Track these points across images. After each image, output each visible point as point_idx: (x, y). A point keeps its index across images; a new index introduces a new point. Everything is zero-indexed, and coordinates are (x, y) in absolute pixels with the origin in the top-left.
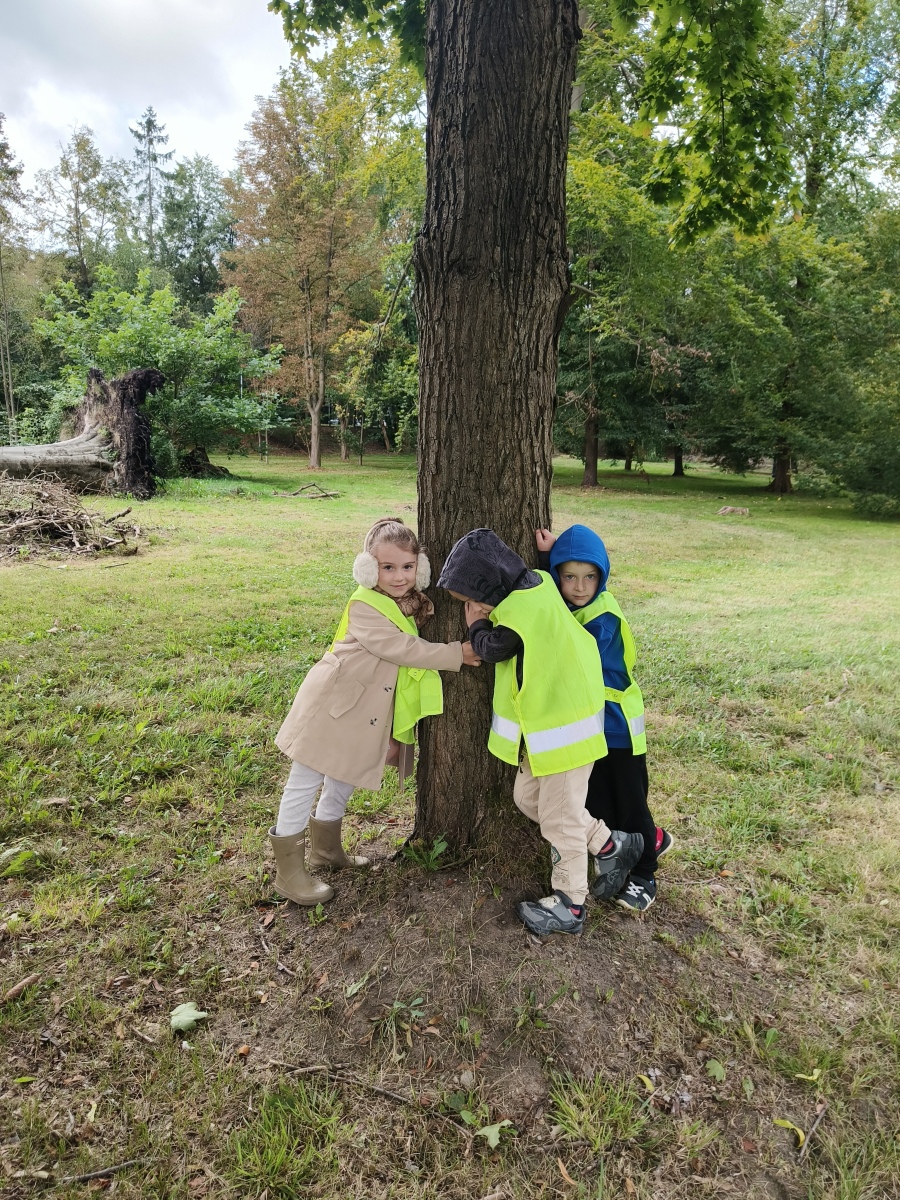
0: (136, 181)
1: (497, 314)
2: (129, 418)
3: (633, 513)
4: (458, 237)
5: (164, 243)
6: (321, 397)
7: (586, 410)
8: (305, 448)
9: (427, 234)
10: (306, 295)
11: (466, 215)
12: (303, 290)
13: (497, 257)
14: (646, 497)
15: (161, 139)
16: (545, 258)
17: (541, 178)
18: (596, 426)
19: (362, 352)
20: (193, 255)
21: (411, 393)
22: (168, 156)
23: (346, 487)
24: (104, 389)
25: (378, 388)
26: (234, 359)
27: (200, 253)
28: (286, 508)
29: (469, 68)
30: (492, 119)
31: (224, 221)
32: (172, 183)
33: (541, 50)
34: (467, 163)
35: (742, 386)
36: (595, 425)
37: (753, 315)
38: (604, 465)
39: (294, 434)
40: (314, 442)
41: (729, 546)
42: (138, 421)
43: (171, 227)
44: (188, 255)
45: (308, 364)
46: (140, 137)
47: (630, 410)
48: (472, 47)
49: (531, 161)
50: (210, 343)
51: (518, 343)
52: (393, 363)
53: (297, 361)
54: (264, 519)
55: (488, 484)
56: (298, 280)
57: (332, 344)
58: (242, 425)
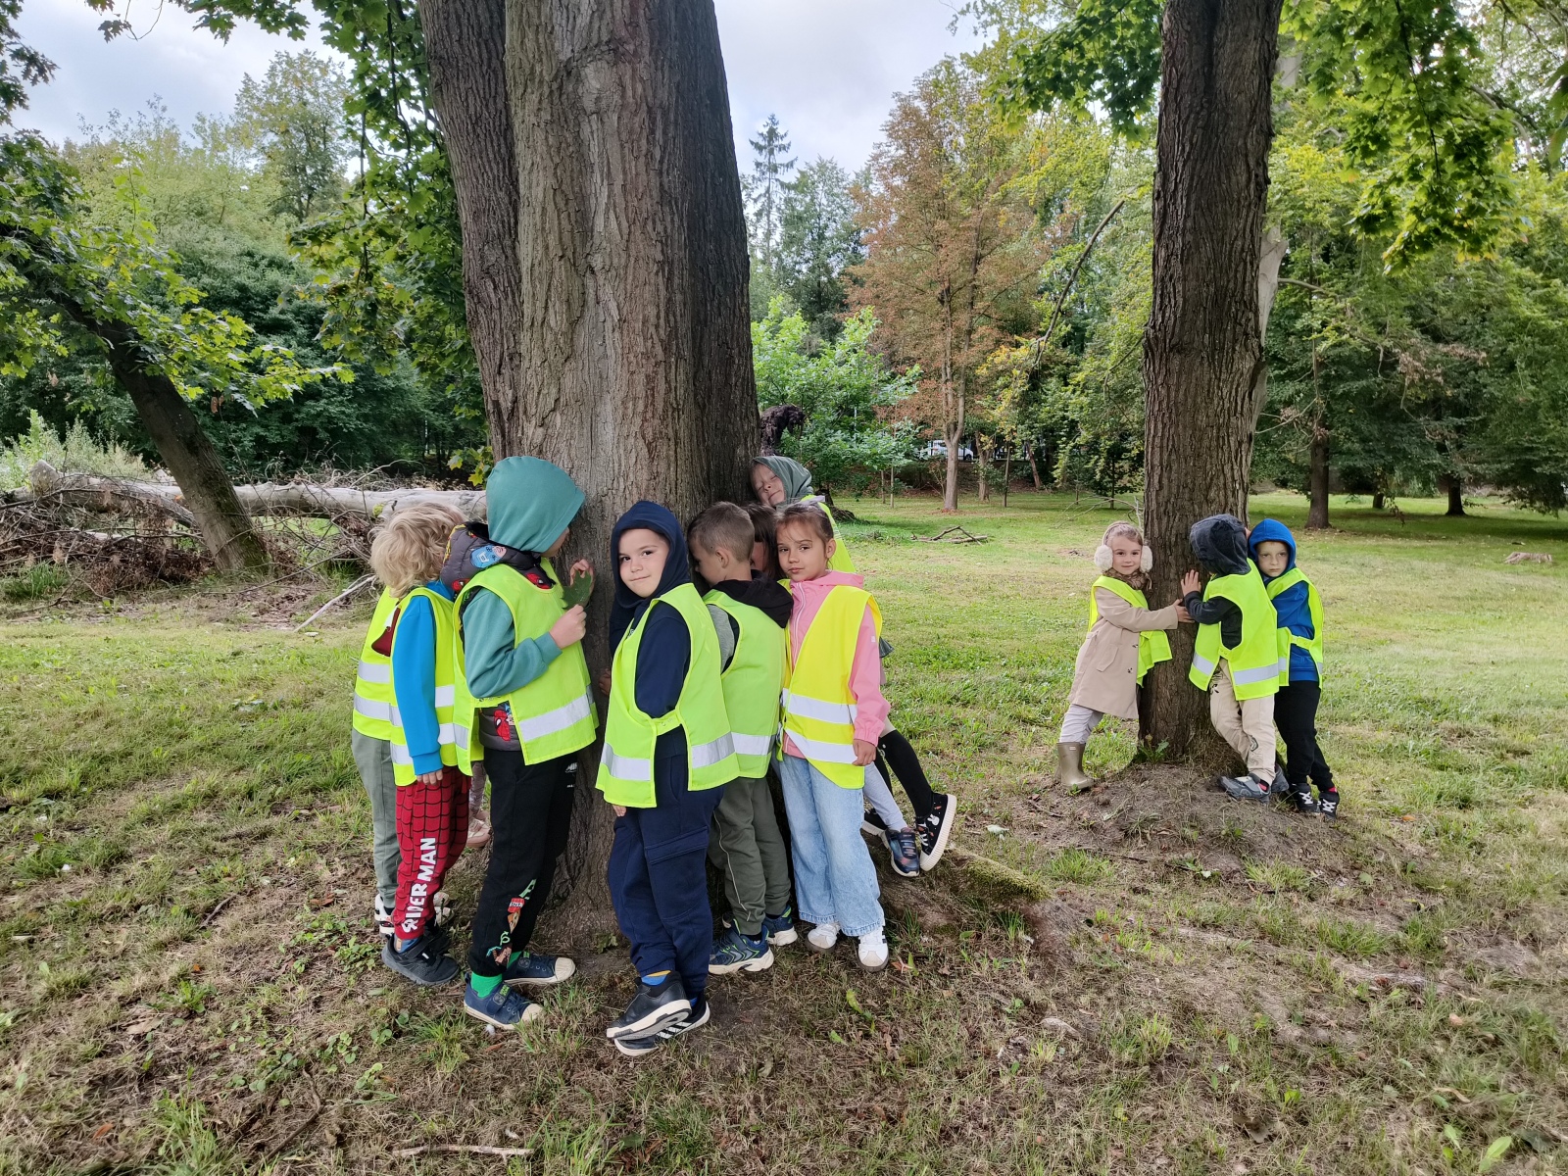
0: (755, 195)
1: (1206, 379)
3: (1377, 561)
4: (1177, 330)
5: (781, 260)
6: (960, 427)
7: (1310, 432)
8: (938, 488)
10: (947, 309)
11: (1183, 315)
12: (942, 302)
13: (1206, 342)
14: (1400, 542)
15: (783, 148)
16: (1242, 338)
17: (1239, 285)
18: (1326, 451)
19: (1016, 372)
20: (812, 270)
21: (1075, 417)
22: (790, 165)
23: (993, 531)
25: (1034, 413)
26: (866, 388)
27: (819, 266)
29: (1186, 217)
30: (1203, 250)
31: (847, 228)
32: (792, 194)
33: (1239, 201)
34: (1185, 280)
35: (1534, 394)
36: (1325, 449)
37: (1544, 303)
38: (1337, 502)
39: (927, 470)
40: (950, 479)
43: (789, 241)
44: (805, 271)
45: (946, 389)
46: (760, 148)
47: (1374, 429)
48: (1188, 204)
49: (1232, 274)
50: (843, 371)
51: (1222, 398)
53: (933, 386)
54: (912, 563)
55: (1199, 496)
56: (937, 292)
57: (976, 365)
58: (875, 462)
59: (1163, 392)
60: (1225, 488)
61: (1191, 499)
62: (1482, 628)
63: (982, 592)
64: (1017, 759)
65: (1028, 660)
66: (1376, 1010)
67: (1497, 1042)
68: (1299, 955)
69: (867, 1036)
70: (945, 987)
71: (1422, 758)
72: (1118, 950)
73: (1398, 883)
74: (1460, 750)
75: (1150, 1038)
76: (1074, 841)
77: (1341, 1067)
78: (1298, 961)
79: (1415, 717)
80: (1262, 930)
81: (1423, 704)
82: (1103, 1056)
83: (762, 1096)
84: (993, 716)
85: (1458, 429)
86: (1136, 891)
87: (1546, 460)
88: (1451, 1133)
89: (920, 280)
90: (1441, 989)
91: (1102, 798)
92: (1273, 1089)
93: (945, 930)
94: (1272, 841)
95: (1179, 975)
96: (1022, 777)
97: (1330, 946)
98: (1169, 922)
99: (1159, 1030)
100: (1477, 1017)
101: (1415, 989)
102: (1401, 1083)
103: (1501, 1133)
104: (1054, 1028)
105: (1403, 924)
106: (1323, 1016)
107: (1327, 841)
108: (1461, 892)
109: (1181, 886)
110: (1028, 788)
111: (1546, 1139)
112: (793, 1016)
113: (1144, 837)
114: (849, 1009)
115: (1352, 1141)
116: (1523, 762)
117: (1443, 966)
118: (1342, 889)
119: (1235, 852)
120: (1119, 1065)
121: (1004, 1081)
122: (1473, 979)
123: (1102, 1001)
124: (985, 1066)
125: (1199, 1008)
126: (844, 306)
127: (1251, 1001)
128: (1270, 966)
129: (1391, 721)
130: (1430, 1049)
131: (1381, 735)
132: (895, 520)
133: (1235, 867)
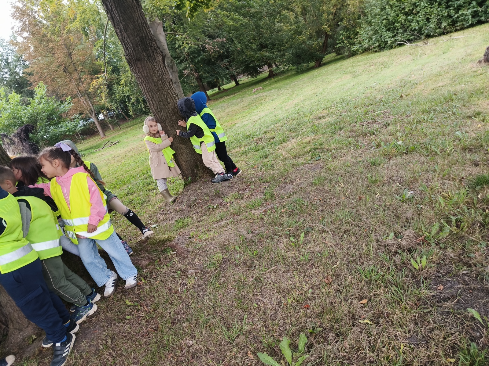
1: (150, 66)
2: (27, 146)
3: (225, 104)
4: (134, 54)
6: (93, 110)
7: (194, 75)
8: (96, 132)
9: (127, 55)
10: (68, 74)
11: (134, 49)
12: (66, 72)
13: (145, 55)
14: (228, 97)
16: (155, 51)
17: (146, 34)
18: (200, 79)
19: (102, 87)
20: (10, 75)
21: (128, 94)
23: (120, 138)
24: (11, 139)
25: (114, 97)
26: (53, 109)
27: (13, 73)
28: (103, 153)
29: (119, 17)
30: (130, 26)
31: (16, 57)
33: (133, 7)
34: (129, 37)
35: (241, 46)
37: (233, 20)
38: (210, 92)
39: (90, 128)
40: (99, 128)
41: (256, 101)
42: (31, 146)
44: (8, 76)
45: (82, 100)
47: (209, 68)
48: (118, 12)
49: (142, 32)
50: (41, 106)
51: (158, 71)
52: (115, 86)
53: (77, 100)
54: (98, 159)
55: (165, 103)
56: (62, 69)
57: (88, 88)
58: (70, 132)
59: (140, 75)
60: (172, 98)
61: (164, 105)
62: (254, 111)
63: (124, 158)
64: (153, 202)
65: (145, 172)
66: (266, 219)
67: (293, 211)
68: (244, 215)
69: (138, 310)
70: (156, 281)
71: (253, 150)
72: (200, 241)
73: (259, 184)
74: (260, 144)
75: (217, 260)
76: (177, 217)
77: (264, 238)
78: (244, 217)
79: (248, 141)
80: (233, 214)
81: (249, 136)
82: (207, 273)
83: (111, 351)
84: (141, 193)
85: (228, 62)
86: (199, 222)
87: (250, 63)
88: (292, 239)
89: (53, 66)
90: (277, 205)
91: (180, 201)
92: (251, 254)
93: (149, 264)
94: (227, 189)
95: (218, 238)
96: (156, 207)
97: (250, 209)
98: (211, 225)
99: (218, 256)
100: (287, 207)
101: (272, 208)
102: (278, 233)
103: (302, 232)
104: (192, 273)
105: (264, 193)
106: (255, 228)
107: (240, 182)
108: (273, 179)
109: (210, 213)
110: (159, 209)
111: (310, 228)
112: (111, 320)
113: (195, 206)
114: (129, 306)
115: (273, 255)
116: (274, 140)
117: (276, 199)
118: (248, 193)
119: (220, 197)
120: (212, 272)
121: (183, 297)
122: (283, 198)
123: (201, 257)
124: (177, 296)
125: (226, 244)
126: (31, 84)
127: (238, 234)
128: (239, 222)
129: (243, 144)
130: (280, 221)
131: (242, 149)
132: (87, 148)
133: (221, 201)
